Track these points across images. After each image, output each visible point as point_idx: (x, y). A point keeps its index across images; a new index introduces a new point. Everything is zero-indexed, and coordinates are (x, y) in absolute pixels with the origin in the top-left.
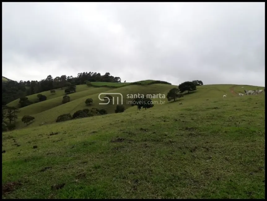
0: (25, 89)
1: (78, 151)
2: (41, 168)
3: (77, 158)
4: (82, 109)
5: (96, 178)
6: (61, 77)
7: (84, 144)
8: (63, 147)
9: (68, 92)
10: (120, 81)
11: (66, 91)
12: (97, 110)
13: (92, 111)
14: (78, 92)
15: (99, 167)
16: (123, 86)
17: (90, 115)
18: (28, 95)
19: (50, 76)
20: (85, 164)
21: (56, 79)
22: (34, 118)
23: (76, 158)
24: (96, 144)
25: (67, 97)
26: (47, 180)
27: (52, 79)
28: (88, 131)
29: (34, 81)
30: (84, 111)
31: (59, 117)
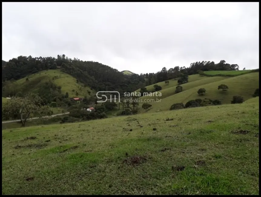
0: (144, 80)
1: (195, 137)
2: (161, 148)
3: (195, 144)
4: (194, 99)
5: (218, 168)
6: (175, 68)
7: (201, 132)
8: (180, 132)
9: (180, 82)
10: (237, 69)
11: (179, 81)
12: (211, 101)
13: (204, 101)
14: (190, 82)
15: (220, 157)
16: (242, 74)
17: (202, 105)
18: (147, 85)
19: (165, 68)
20: (204, 151)
21: (169, 70)
22: (151, 106)
23: (193, 144)
24: (213, 133)
25: (179, 87)
26: (167, 160)
27: (167, 71)
28: (203, 119)
29: (152, 74)
30: (197, 100)
31: (172, 106)
